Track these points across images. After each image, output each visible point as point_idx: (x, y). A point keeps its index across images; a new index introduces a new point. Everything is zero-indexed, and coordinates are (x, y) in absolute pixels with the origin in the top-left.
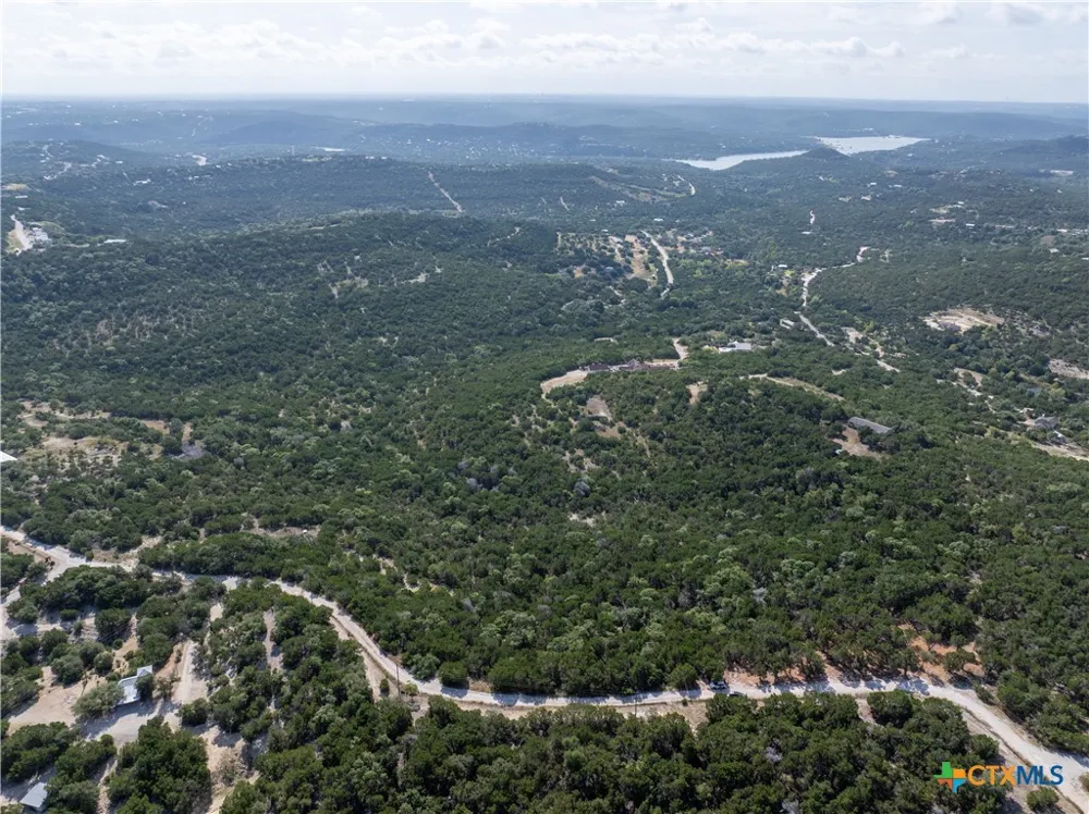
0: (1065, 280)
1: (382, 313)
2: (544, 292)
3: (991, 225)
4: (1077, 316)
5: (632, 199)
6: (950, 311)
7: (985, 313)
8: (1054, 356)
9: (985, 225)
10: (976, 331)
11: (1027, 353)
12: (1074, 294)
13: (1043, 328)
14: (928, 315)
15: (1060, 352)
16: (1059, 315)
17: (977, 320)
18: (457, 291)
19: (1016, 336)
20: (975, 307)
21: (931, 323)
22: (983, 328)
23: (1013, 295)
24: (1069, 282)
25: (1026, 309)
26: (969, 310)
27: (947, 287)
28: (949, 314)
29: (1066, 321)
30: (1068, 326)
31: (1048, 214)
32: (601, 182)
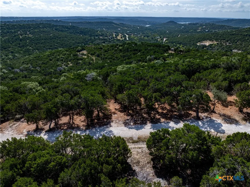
0: (234, 32)
1: (33, 42)
2: (88, 39)
3: (212, 30)
4: (238, 40)
5: (122, 29)
6: (203, 42)
7: (213, 41)
8: (234, 49)
9: (210, 30)
10: (210, 45)
11: (226, 48)
12: (237, 35)
13: (229, 43)
14: (197, 43)
15: (235, 48)
16: (234, 40)
17: (211, 43)
18: (60, 38)
19: (222, 45)
20: (210, 40)
21: (198, 44)
22: (213, 44)
23: (220, 37)
24: (235, 33)
25: (224, 40)
26: (209, 41)
27: (202, 37)
28: (203, 43)
29: (236, 41)
30: (236, 42)
31: (225, 28)
32: (115, 25)
